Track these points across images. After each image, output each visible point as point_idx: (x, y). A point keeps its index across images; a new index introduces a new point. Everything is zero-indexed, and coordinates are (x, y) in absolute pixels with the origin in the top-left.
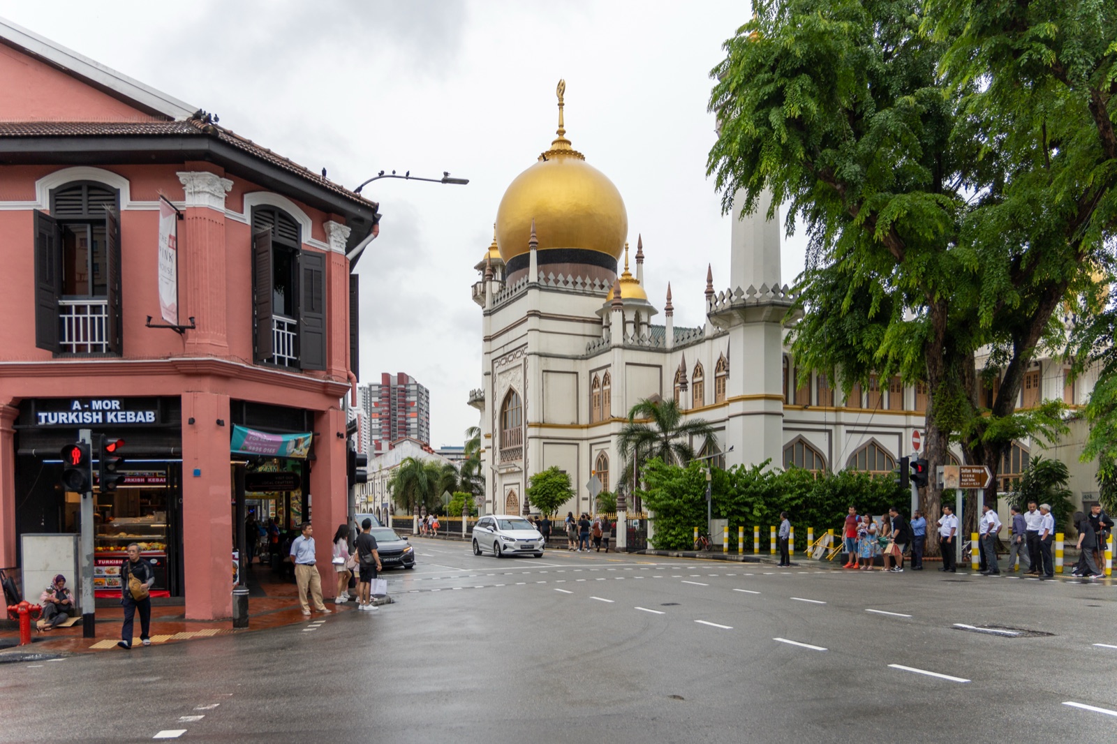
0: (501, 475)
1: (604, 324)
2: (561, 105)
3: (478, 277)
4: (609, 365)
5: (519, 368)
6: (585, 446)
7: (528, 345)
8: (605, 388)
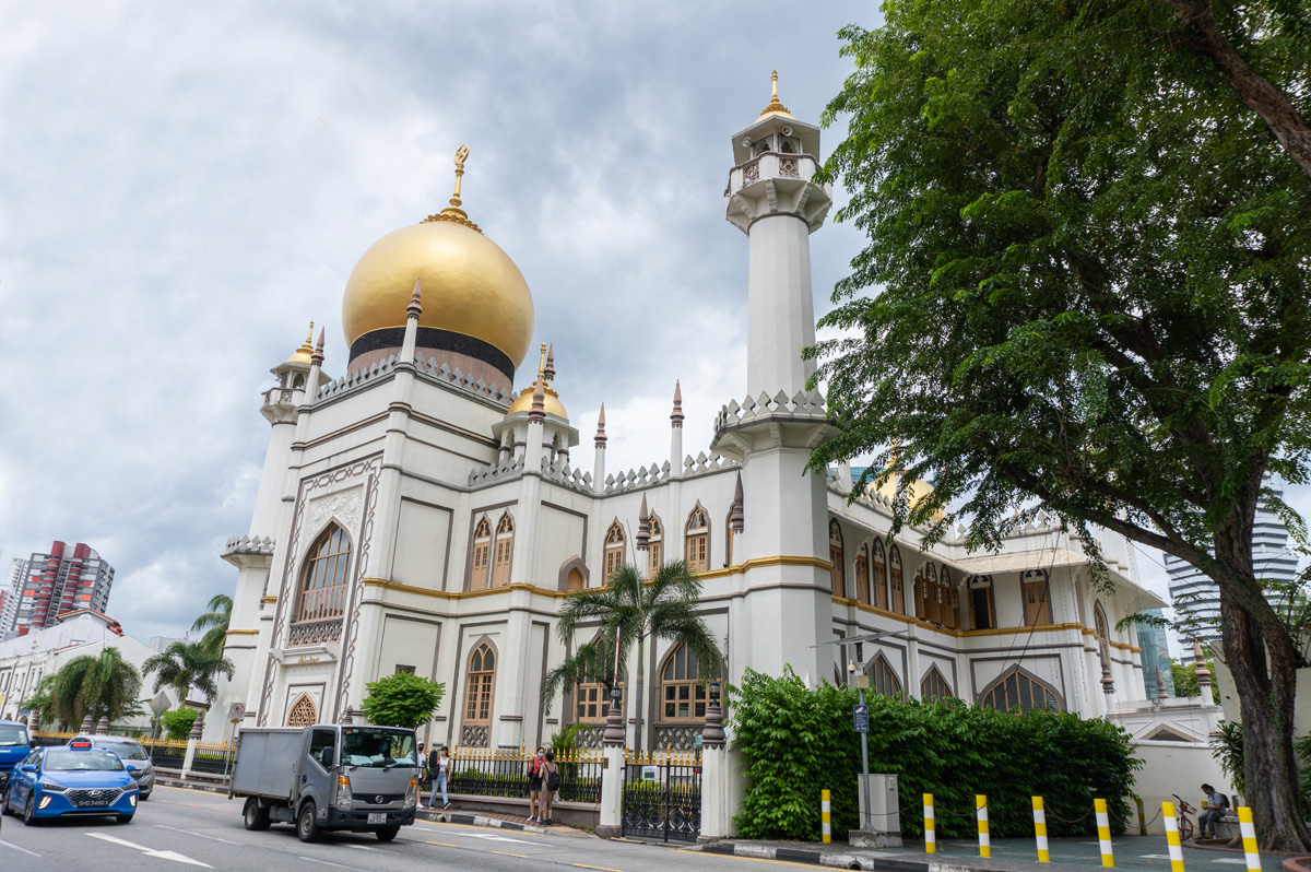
0: (286, 667)
1: (503, 444)
2: (460, 172)
3: (274, 382)
4: (515, 502)
5: (356, 491)
6: (451, 628)
7: (385, 454)
8: (500, 537)
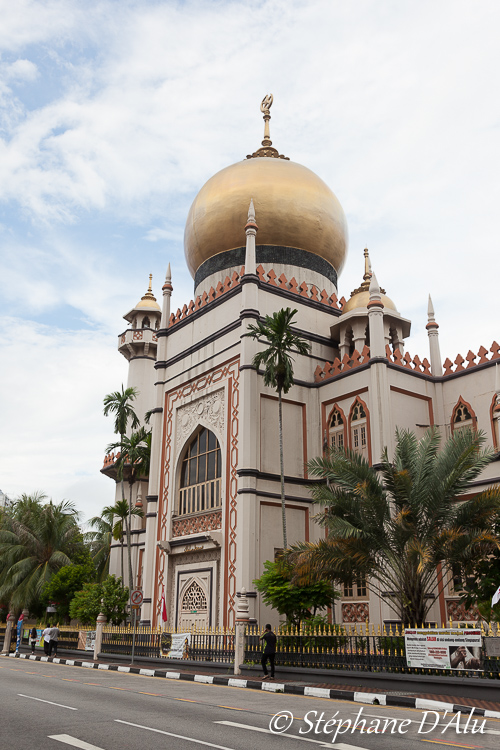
0: (173, 557)
1: (342, 342)
2: (267, 117)
4: (366, 390)
5: (218, 395)
7: (242, 358)
8: (353, 424)
